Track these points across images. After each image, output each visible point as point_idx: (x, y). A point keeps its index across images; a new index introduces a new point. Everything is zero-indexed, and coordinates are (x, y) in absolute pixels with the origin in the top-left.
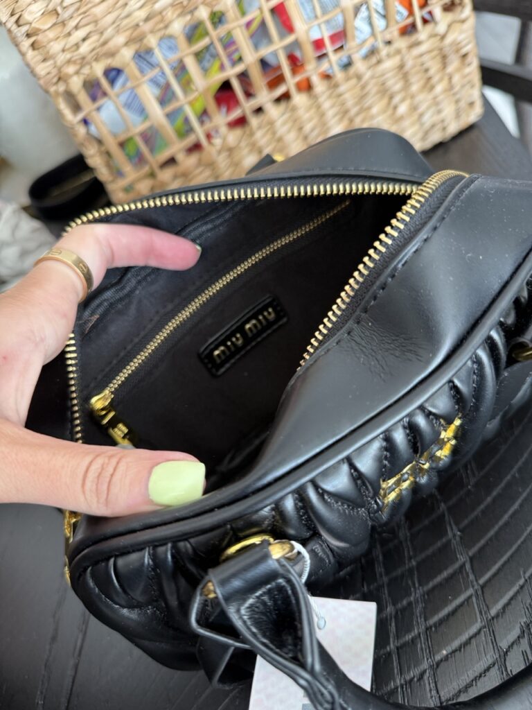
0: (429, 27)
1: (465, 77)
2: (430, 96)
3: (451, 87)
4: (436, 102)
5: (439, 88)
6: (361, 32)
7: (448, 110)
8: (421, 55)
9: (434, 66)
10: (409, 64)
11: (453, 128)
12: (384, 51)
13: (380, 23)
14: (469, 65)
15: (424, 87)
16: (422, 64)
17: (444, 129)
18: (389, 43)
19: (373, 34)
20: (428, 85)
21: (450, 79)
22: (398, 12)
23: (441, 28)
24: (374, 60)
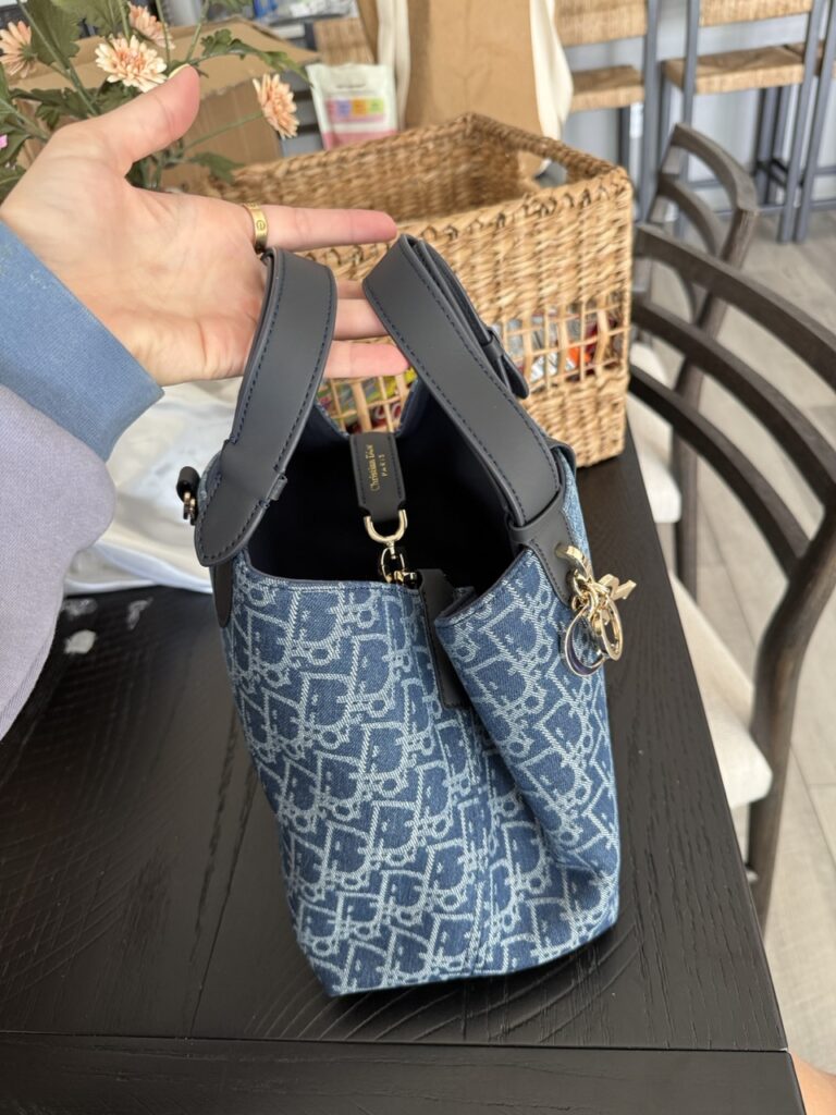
0: (591, 379)
1: (612, 420)
2: (581, 431)
3: (599, 427)
4: (585, 437)
5: (589, 427)
6: (536, 374)
7: (594, 444)
8: (580, 400)
9: (588, 409)
10: (569, 404)
11: (595, 458)
12: (551, 391)
13: (552, 370)
14: (618, 412)
15: (577, 423)
16: (579, 406)
17: (588, 458)
18: (555, 386)
19: (545, 377)
20: (581, 422)
21: (600, 420)
22: (568, 365)
23: (600, 382)
24: (541, 397)
